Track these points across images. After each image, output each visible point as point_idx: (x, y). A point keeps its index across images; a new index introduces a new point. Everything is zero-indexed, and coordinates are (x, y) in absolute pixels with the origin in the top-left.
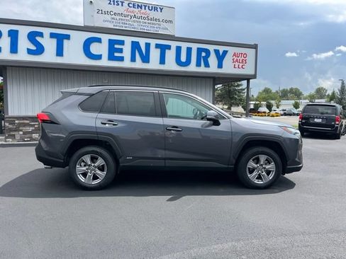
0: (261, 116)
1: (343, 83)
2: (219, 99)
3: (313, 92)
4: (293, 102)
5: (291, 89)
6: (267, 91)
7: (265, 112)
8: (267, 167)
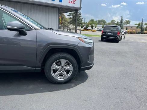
0: (89, 31)
1: (122, 18)
2: (72, 23)
3: (110, 22)
4: (102, 25)
5: (102, 20)
6: (92, 20)
7: (90, 29)
8: (67, 68)
